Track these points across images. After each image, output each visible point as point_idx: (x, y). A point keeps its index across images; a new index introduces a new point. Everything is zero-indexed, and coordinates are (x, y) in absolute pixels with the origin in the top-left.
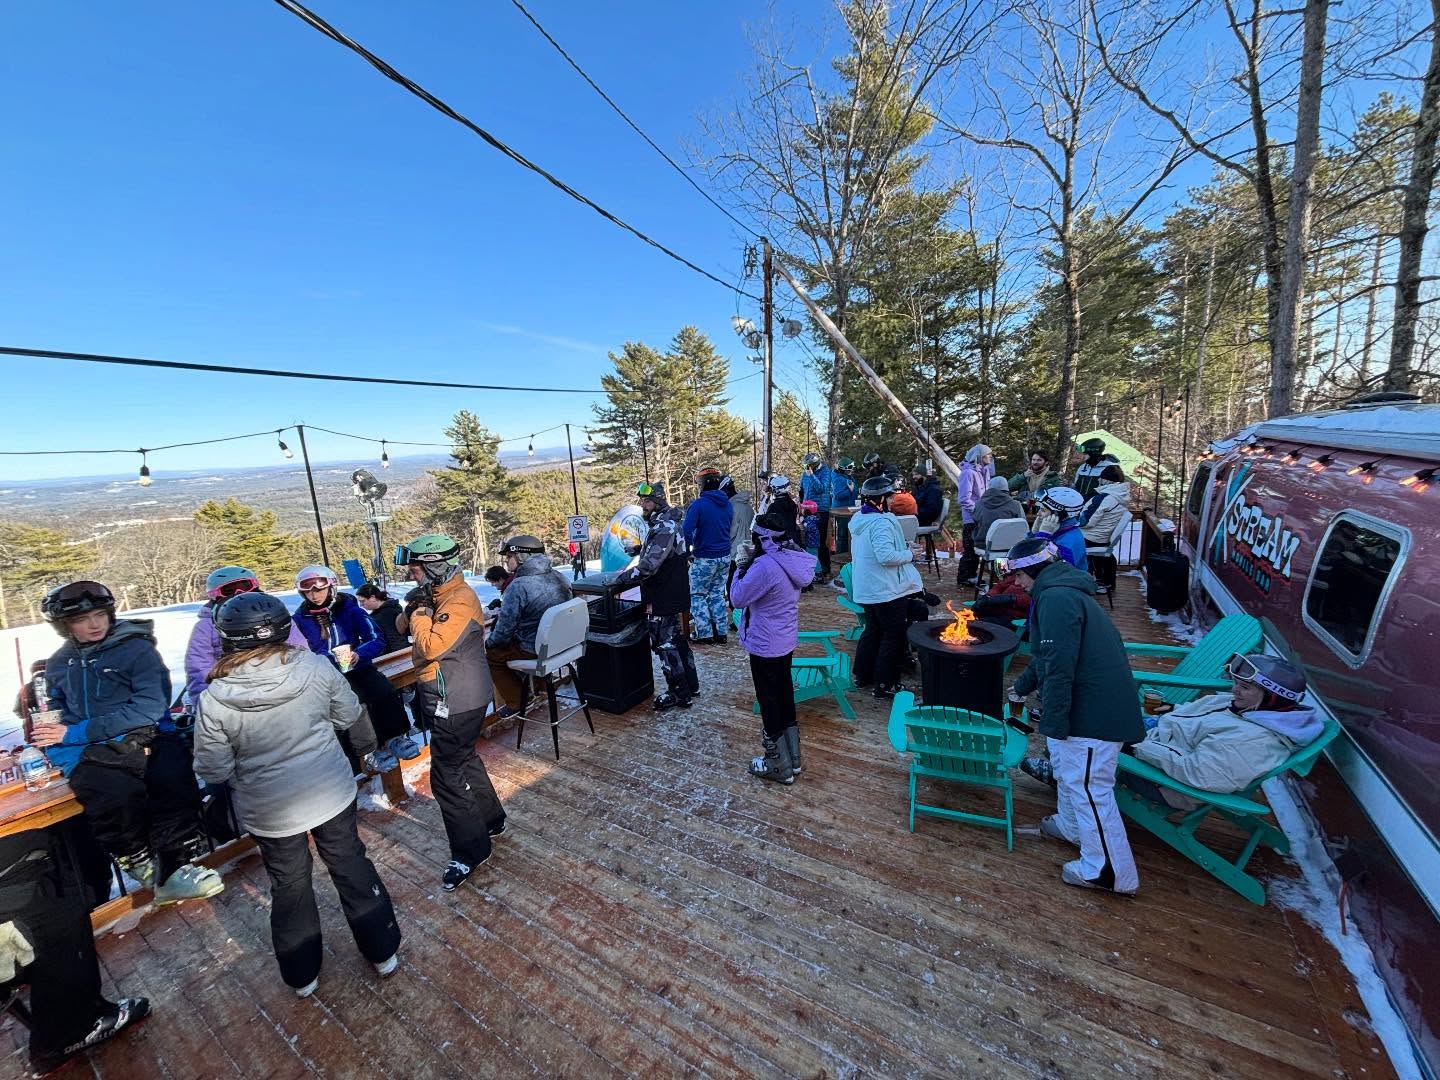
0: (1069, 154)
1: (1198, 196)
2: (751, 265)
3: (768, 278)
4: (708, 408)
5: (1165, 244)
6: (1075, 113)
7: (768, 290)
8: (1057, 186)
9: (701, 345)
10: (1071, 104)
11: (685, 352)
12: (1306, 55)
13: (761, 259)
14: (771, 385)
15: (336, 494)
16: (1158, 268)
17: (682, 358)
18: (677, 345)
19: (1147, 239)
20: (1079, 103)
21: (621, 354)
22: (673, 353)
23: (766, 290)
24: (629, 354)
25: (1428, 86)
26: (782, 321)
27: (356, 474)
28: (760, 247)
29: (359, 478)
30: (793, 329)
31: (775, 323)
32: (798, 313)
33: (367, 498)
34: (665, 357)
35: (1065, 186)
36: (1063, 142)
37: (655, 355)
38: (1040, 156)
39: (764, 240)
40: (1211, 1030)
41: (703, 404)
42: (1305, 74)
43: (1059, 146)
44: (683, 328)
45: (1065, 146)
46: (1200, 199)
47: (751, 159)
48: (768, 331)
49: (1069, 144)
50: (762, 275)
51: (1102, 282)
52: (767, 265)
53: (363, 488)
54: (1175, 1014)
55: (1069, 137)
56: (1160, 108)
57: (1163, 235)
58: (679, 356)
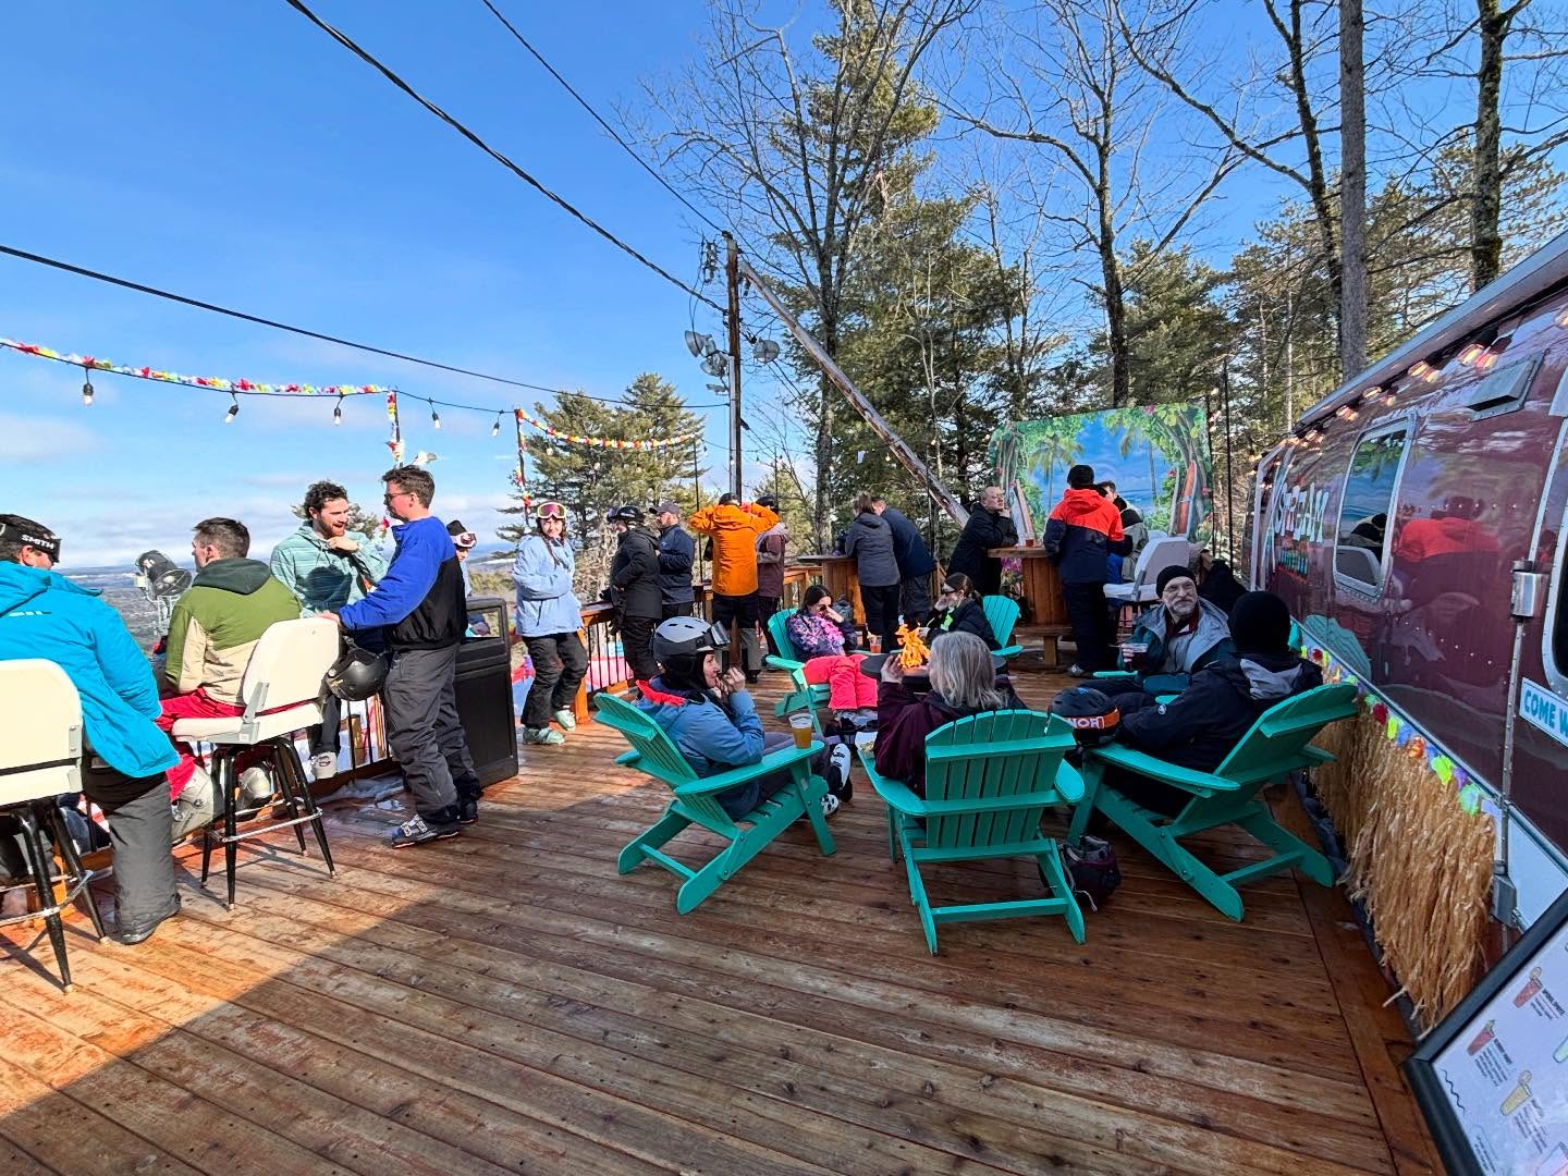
0: (1103, 152)
1: (1266, 232)
2: (710, 266)
3: (733, 284)
4: (675, 480)
5: (1235, 285)
6: (1106, 107)
7: (734, 299)
8: (1092, 190)
9: (665, 399)
10: (1102, 98)
11: (643, 407)
12: (1343, 31)
13: (723, 258)
14: (740, 423)
15: (130, 608)
16: (1231, 316)
17: (639, 415)
18: (632, 398)
19: (1214, 281)
20: (1109, 95)
21: (553, 407)
22: (625, 407)
23: (731, 299)
24: (566, 408)
25: (1483, 83)
26: (753, 341)
27: (145, 556)
28: (723, 243)
29: (148, 564)
30: (768, 352)
31: (744, 345)
32: (776, 333)
33: (158, 592)
34: (615, 412)
35: (1100, 192)
36: (1094, 139)
37: (600, 409)
38: (1069, 154)
39: (728, 236)
40: (1206, 1079)
41: (668, 476)
42: (1344, 51)
43: (1092, 145)
44: (640, 375)
45: (1097, 144)
46: (1268, 235)
47: (711, 139)
48: (735, 350)
49: (1101, 141)
50: (726, 280)
51: (1164, 327)
52: (732, 267)
53: (152, 577)
54: (1159, 1067)
55: (1101, 132)
56: (1199, 102)
57: (1233, 276)
58: (636, 411)
